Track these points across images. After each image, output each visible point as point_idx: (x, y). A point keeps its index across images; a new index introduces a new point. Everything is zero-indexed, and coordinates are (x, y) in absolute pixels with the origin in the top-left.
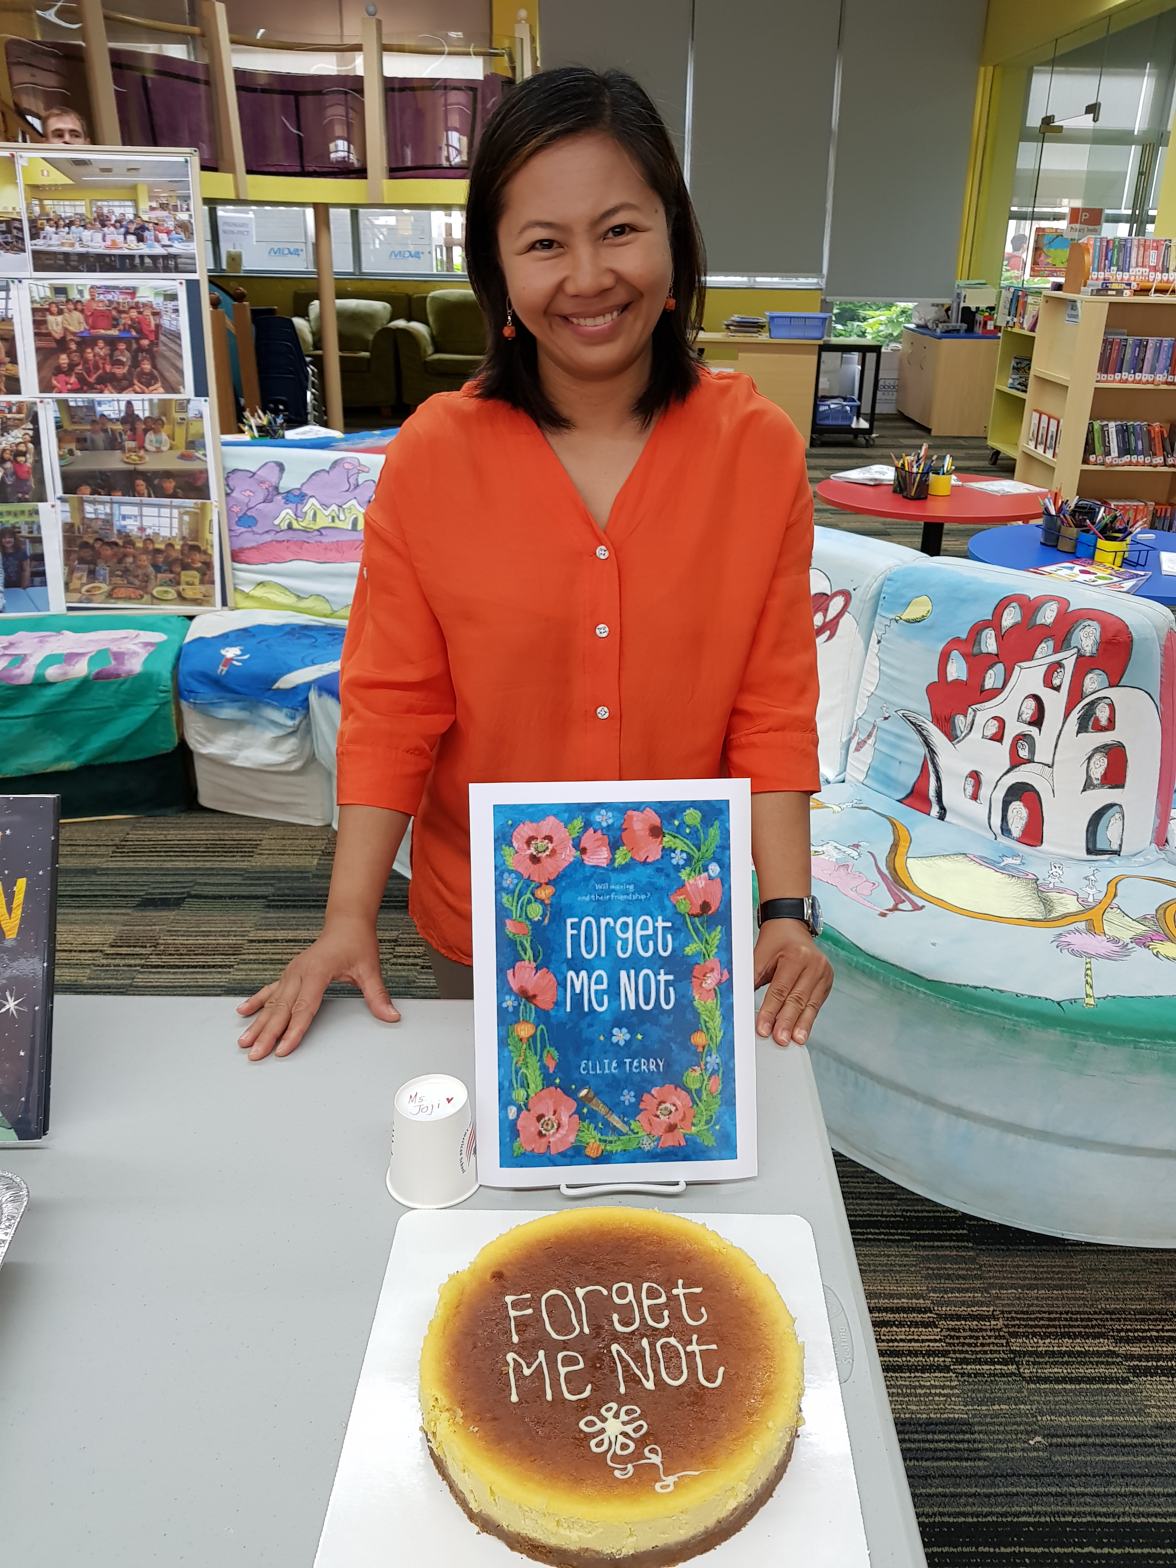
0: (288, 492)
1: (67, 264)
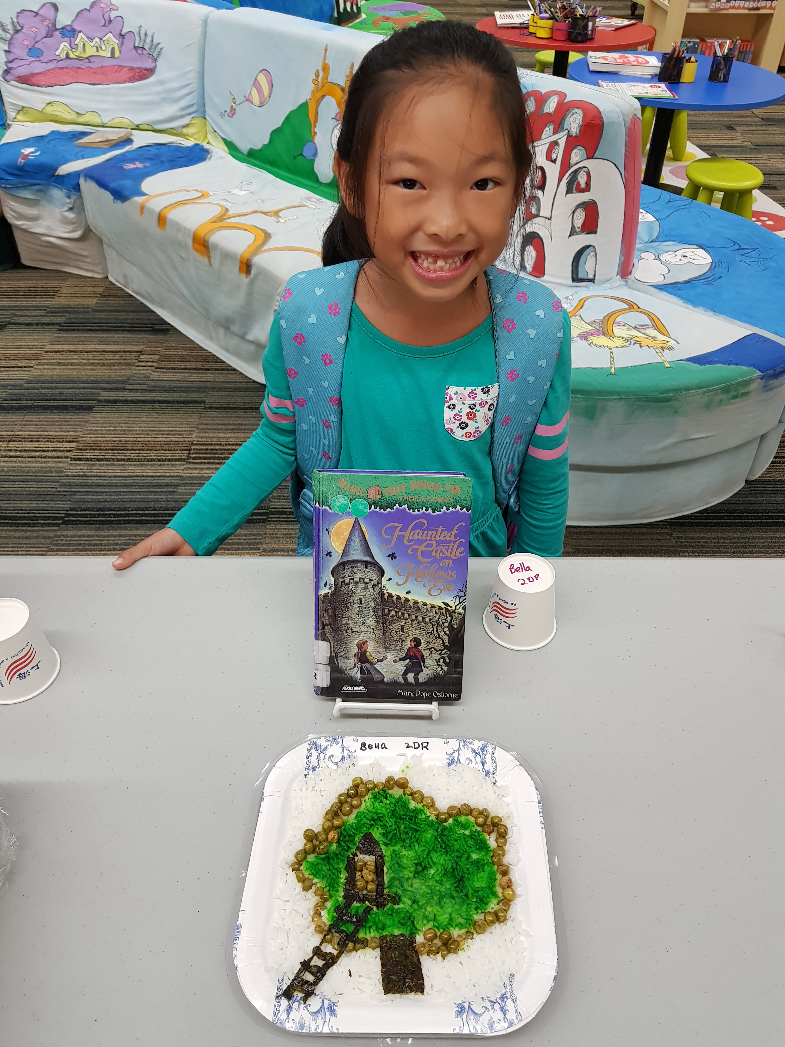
0: (63, 28)
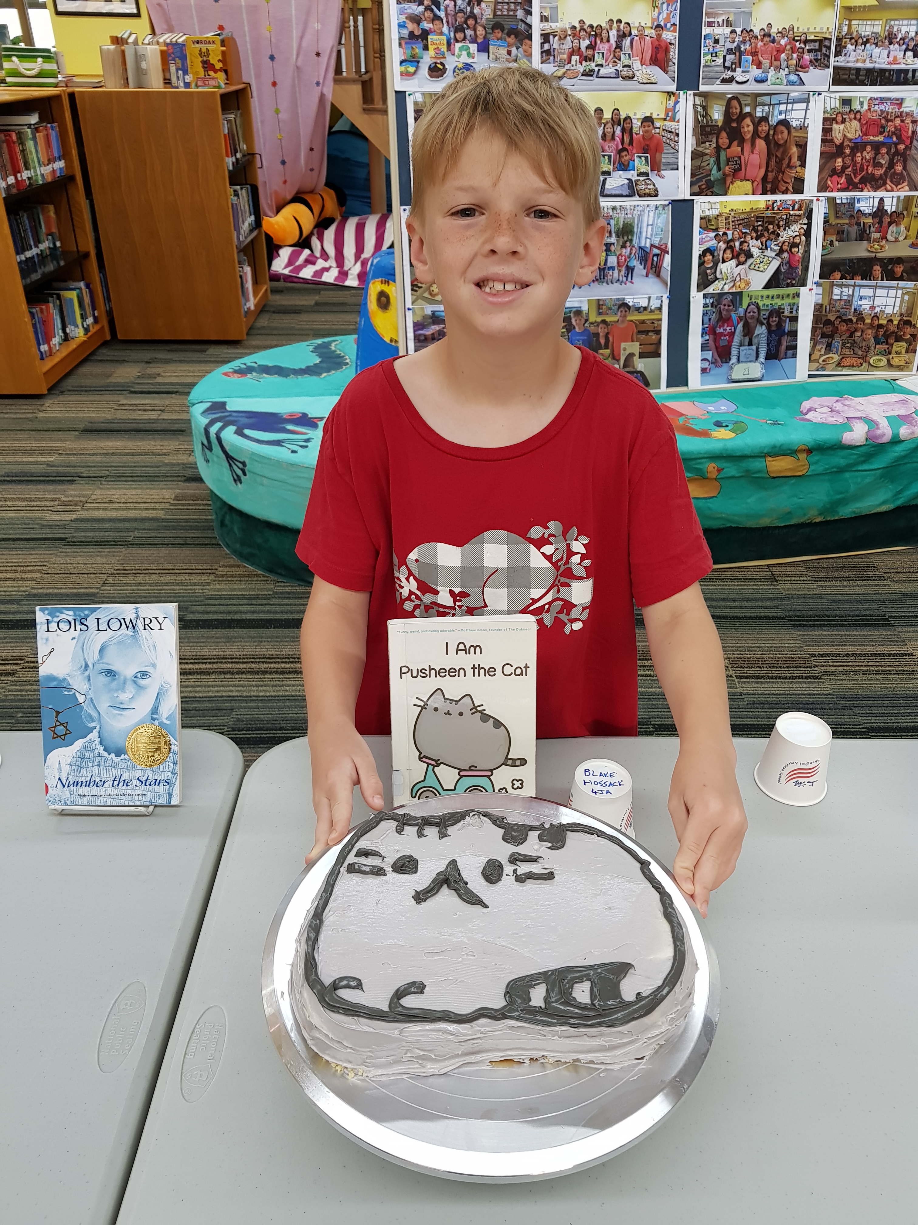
1: (857, 78)
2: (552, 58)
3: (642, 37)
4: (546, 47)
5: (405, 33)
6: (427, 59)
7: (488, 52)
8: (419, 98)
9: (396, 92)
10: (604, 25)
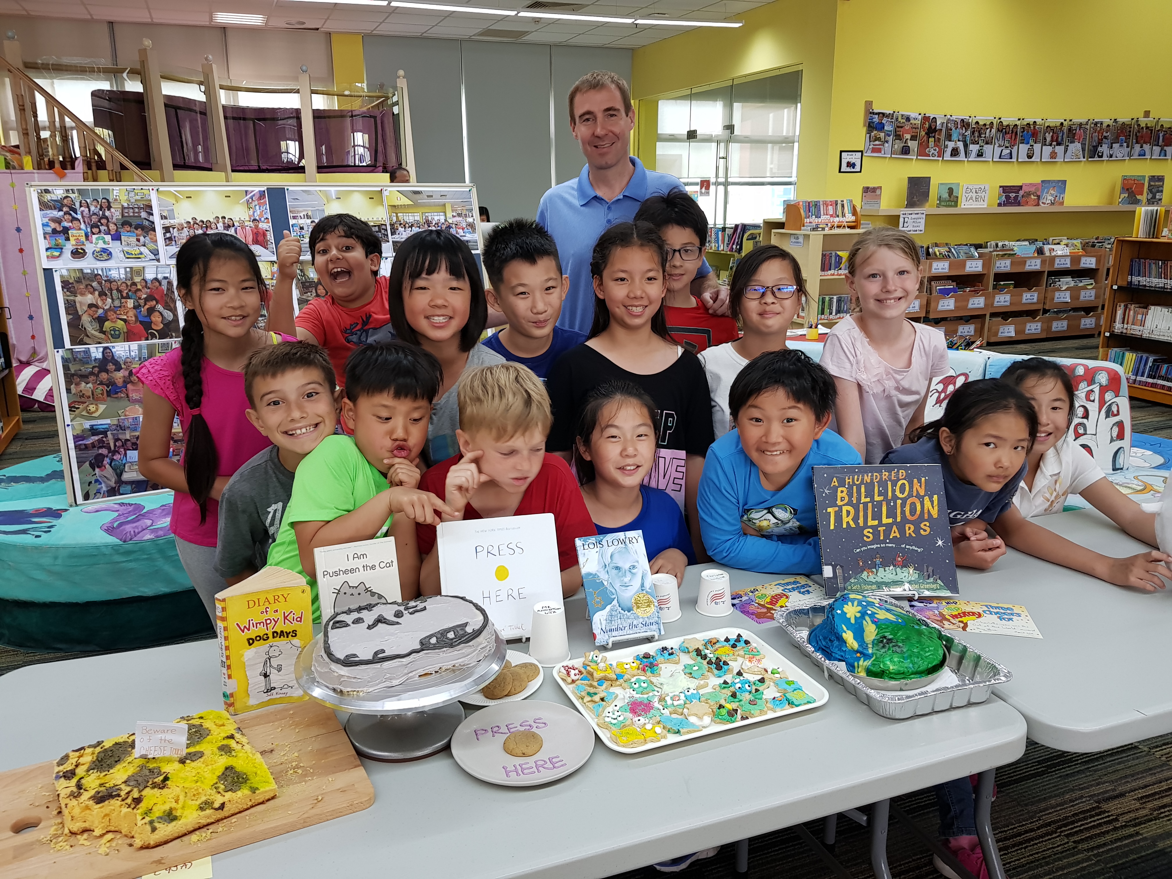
2: (174, 243)
3: (243, 227)
4: (168, 235)
5: (49, 230)
6: (69, 247)
7: (121, 240)
8: (65, 273)
9: (44, 269)
10: (212, 220)
